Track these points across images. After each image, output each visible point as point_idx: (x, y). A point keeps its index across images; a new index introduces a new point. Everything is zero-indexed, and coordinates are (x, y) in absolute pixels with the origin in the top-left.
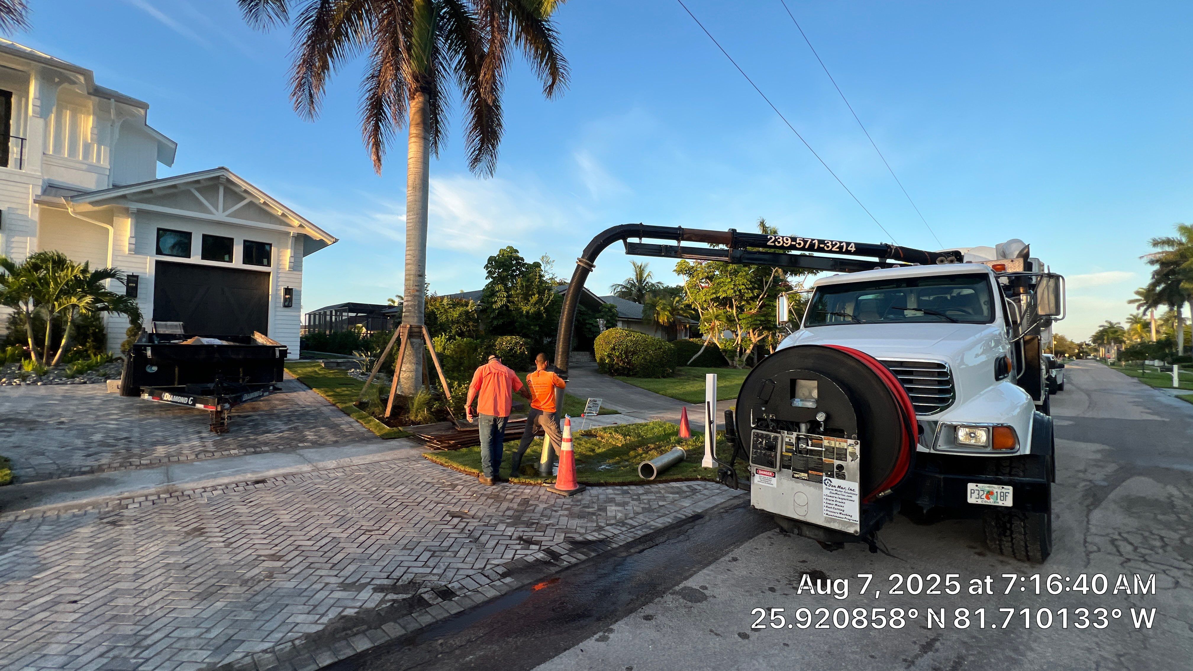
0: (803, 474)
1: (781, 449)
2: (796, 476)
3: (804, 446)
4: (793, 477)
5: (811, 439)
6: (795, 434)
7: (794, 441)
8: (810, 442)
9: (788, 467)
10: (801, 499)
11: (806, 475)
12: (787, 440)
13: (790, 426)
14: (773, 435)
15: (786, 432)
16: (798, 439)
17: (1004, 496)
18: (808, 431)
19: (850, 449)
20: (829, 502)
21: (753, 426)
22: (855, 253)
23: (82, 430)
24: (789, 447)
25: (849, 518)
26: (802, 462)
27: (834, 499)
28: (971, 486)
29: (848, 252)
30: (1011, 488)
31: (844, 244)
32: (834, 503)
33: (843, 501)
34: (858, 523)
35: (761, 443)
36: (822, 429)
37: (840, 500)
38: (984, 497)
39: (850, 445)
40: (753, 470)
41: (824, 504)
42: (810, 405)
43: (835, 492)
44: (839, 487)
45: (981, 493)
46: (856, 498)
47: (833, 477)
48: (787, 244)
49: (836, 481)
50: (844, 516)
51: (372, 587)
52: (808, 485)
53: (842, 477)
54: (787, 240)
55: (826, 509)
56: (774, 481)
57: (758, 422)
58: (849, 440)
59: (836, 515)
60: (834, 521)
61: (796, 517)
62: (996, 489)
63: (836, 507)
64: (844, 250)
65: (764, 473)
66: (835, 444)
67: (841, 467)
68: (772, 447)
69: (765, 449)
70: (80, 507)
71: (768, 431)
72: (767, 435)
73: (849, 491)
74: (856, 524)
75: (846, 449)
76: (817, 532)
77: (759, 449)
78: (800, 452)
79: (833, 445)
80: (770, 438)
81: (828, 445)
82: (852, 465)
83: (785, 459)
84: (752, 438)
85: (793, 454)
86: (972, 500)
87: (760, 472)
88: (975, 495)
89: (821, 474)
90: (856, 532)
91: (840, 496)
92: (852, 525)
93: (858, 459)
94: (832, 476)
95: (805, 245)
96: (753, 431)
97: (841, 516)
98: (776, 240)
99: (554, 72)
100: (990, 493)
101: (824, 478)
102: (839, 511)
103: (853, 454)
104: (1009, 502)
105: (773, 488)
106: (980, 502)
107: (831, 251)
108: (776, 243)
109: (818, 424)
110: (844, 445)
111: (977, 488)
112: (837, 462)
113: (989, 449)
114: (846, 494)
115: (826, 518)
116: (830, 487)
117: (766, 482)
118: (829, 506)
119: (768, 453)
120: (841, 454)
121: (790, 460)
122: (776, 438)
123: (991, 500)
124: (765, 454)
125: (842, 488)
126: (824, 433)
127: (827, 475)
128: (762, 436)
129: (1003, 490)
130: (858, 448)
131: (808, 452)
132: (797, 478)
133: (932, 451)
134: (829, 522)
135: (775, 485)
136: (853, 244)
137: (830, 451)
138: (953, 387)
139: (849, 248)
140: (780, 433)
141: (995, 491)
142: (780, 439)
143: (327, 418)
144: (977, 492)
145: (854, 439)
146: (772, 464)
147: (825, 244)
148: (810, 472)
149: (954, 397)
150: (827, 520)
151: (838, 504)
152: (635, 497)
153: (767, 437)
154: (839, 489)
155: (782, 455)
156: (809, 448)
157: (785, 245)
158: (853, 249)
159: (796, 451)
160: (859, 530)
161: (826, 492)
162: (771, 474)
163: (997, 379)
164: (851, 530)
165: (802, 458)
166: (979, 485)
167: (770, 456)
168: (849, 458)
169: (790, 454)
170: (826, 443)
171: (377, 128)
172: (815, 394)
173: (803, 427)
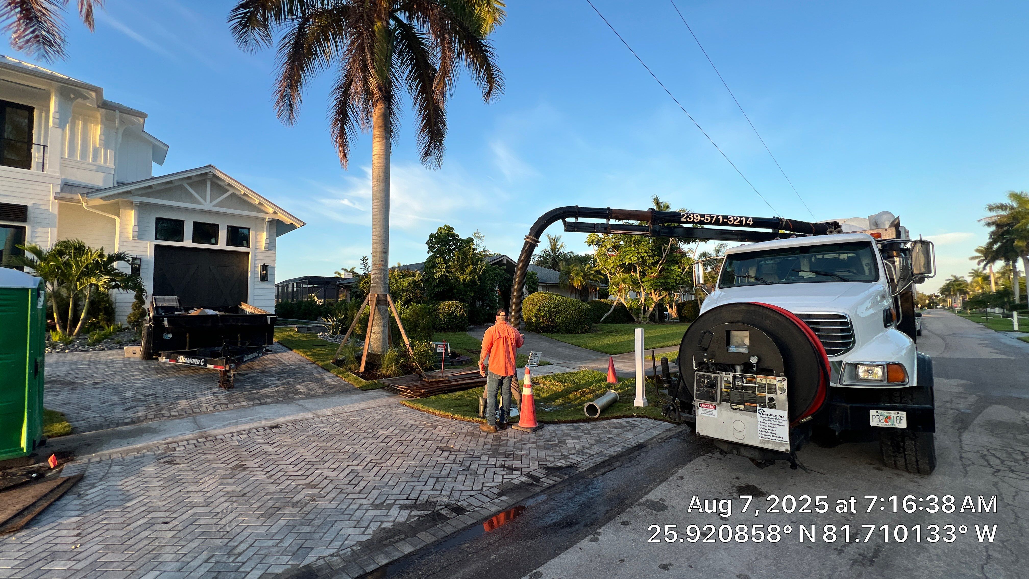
0: (740, 406)
1: (721, 386)
2: (734, 407)
3: (740, 383)
4: (732, 408)
5: (746, 378)
6: (732, 374)
7: (731, 380)
8: (745, 380)
9: (727, 401)
10: (740, 426)
11: (743, 406)
12: (725, 379)
13: (727, 368)
14: (713, 375)
15: (724, 373)
16: (734, 378)
17: (900, 420)
18: (743, 371)
19: (779, 385)
20: (763, 427)
21: (695, 369)
22: (753, 226)
23: (115, 388)
24: (727, 384)
25: (781, 439)
26: (739, 396)
27: (767, 425)
28: (872, 412)
29: (747, 225)
30: (905, 413)
31: (744, 218)
32: (768, 428)
33: (775, 426)
34: (788, 443)
35: (704, 382)
36: (755, 369)
37: (772, 426)
38: (883, 421)
39: (779, 381)
40: (697, 404)
41: (759, 429)
42: (743, 350)
43: (768, 419)
44: (771, 415)
45: (881, 418)
46: (786, 424)
47: (766, 407)
48: (697, 220)
49: (768, 411)
50: (776, 438)
51: (398, 506)
52: (744, 414)
53: (773, 407)
54: (697, 216)
55: (761, 433)
56: (715, 412)
57: (699, 366)
58: (778, 378)
59: (769, 437)
60: (768, 442)
61: (735, 440)
62: (893, 414)
63: (769, 431)
64: (744, 224)
65: (707, 406)
66: (766, 381)
67: (771, 399)
68: (713, 385)
69: (706, 387)
70: (138, 450)
71: (708, 372)
72: (708, 376)
73: (780, 418)
74: (787, 444)
75: (776, 385)
76: (753, 452)
77: (701, 387)
78: (737, 388)
79: (764, 382)
80: (711, 378)
81: (760, 381)
82: (782, 397)
83: (725, 394)
84: (695, 378)
85: (731, 390)
86: (873, 423)
87: (703, 405)
88: (876, 419)
89: (755, 405)
90: (787, 450)
91: (772, 423)
92: (783, 445)
93: (786, 392)
94: (764, 406)
95: (711, 220)
96: (696, 373)
97: (774, 438)
98: (688, 217)
99: (491, 81)
100: (888, 418)
101: (758, 408)
102: (772, 435)
103: (782, 389)
104: (904, 425)
105: (715, 418)
106: (880, 425)
107: (733, 225)
108: (688, 219)
109: (751, 365)
110: (774, 381)
111: (877, 414)
112: (768, 396)
113: (885, 383)
114: (777, 421)
115: (761, 440)
116: (764, 416)
117: (708, 413)
118: (763, 430)
119: (710, 390)
120: (772, 389)
121: (729, 395)
122: (716, 378)
123: (890, 423)
124: (707, 391)
125: (774, 416)
126: (757, 373)
127: (760, 406)
128: (704, 377)
129: (899, 415)
130: (785, 383)
131: (743, 388)
132: (735, 409)
133: (839, 386)
134: (764, 443)
135: (716, 416)
136: (751, 219)
137: (763, 387)
138: (853, 333)
139: (748, 222)
140: (719, 373)
141: (892, 416)
142: (719, 378)
143: (312, 374)
144: (877, 417)
145: (782, 376)
146: (713, 399)
147: (728, 219)
148: (746, 404)
149: (854, 342)
150: (762, 442)
151: (771, 428)
152: (586, 432)
153: (709, 377)
154: (771, 417)
155: (721, 392)
156: (745, 384)
157: (695, 220)
158: (751, 223)
159: (733, 388)
160: (789, 449)
161: (760, 419)
162: (712, 407)
163: (886, 326)
164: (783, 449)
165: (739, 393)
166: (879, 411)
167: (712, 392)
168: (778, 392)
169: (729, 391)
170: (758, 380)
171: (342, 130)
172: (747, 341)
173: (738, 368)
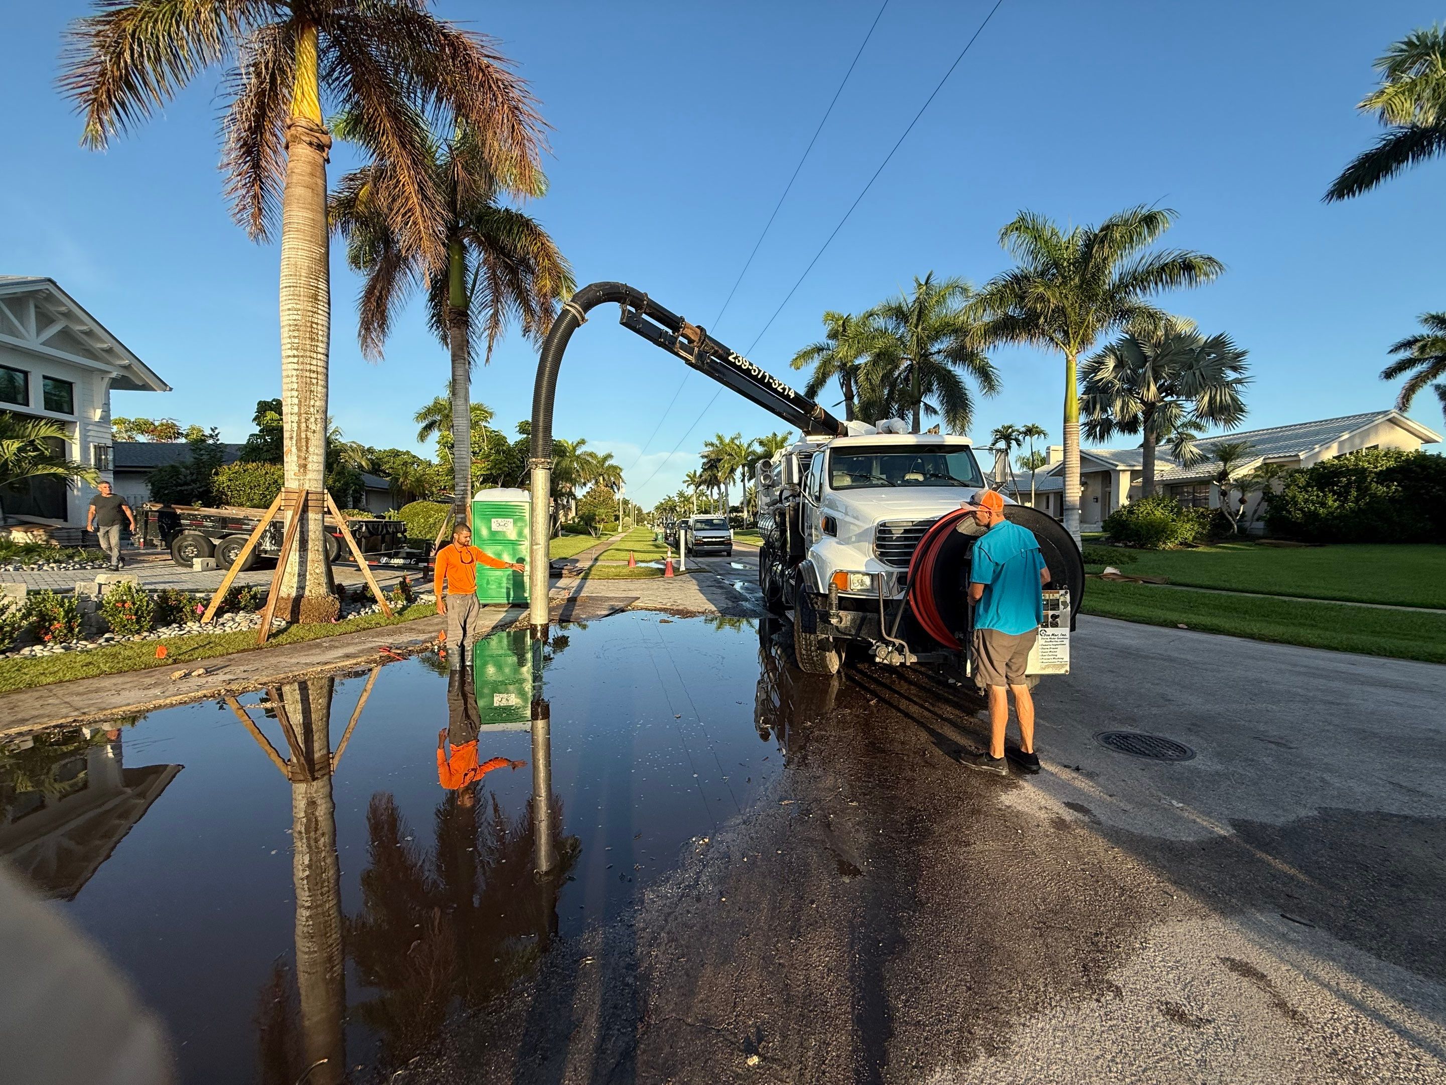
19: (1062, 599)
20: (1044, 650)
22: (791, 401)
25: (1061, 661)
27: (1049, 647)
29: (787, 397)
32: (1049, 650)
33: (1057, 647)
34: (1068, 663)
37: (1054, 647)
39: (1061, 595)
43: (1049, 640)
46: (1067, 642)
49: (1050, 630)
50: (1056, 661)
53: (1055, 625)
55: (1041, 657)
58: (1060, 591)
59: (1050, 661)
60: (1049, 667)
63: (1050, 654)
67: (1054, 617)
73: (1062, 637)
74: (1066, 665)
75: (1059, 600)
82: (1065, 613)
90: (1066, 672)
91: (1054, 643)
93: (1069, 605)
94: (1047, 626)
102: (1052, 657)
103: (1064, 603)
110: (1057, 596)
114: (1059, 640)
118: (1044, 654)
120: (1055, 605)
125: (1056, 635)
130: (1068, 597)
134: (1045, 669)
139: (789, 393)
145: (1064, 589)
150: (1042, 668)
151: (1052, 650)
154: (1052, 637)
158: (792, 396)
160: (1068, 670)
164: (1062, 671)
168: (1061, 607)
